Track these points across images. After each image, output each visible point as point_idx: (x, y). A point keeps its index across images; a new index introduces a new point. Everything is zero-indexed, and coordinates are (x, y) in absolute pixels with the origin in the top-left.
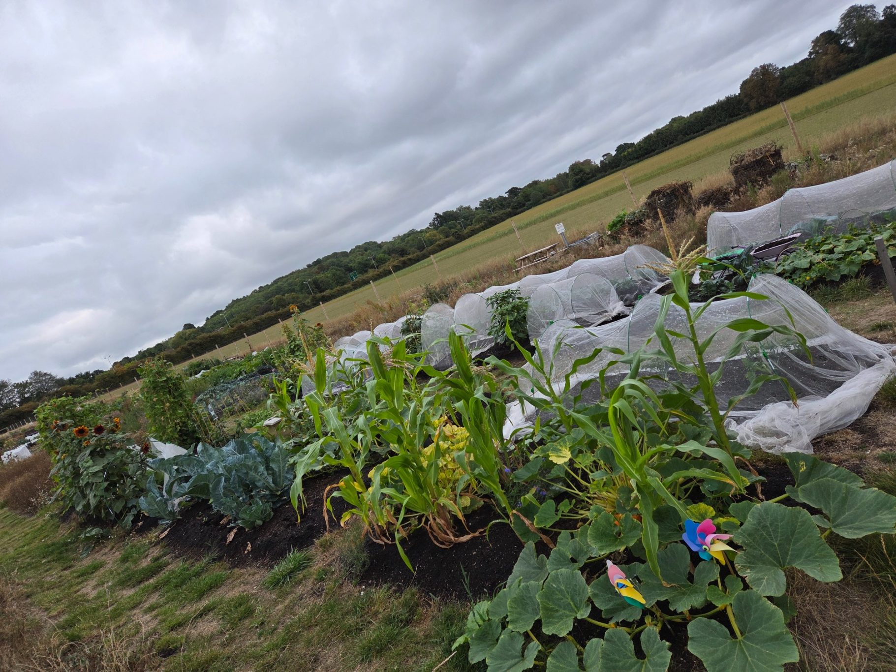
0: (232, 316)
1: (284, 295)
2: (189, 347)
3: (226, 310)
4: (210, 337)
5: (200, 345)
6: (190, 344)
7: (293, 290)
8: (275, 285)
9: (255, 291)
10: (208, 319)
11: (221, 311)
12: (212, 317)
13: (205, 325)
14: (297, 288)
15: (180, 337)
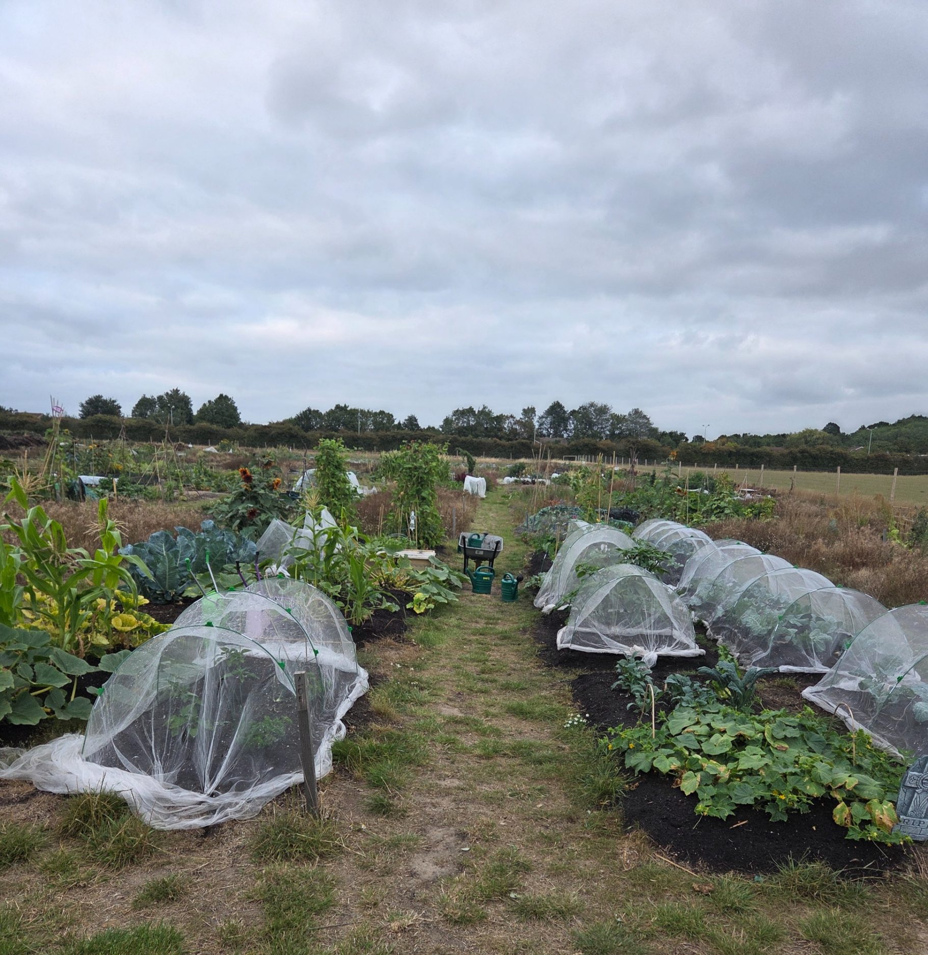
0: (896, 436)
2: (799, 455)
4: (832, 453)
6: (802, 452)
10: (863, 428)
11: (887, 424)
12: (870, 427)
13: (854, 434)
15: (807, 436)
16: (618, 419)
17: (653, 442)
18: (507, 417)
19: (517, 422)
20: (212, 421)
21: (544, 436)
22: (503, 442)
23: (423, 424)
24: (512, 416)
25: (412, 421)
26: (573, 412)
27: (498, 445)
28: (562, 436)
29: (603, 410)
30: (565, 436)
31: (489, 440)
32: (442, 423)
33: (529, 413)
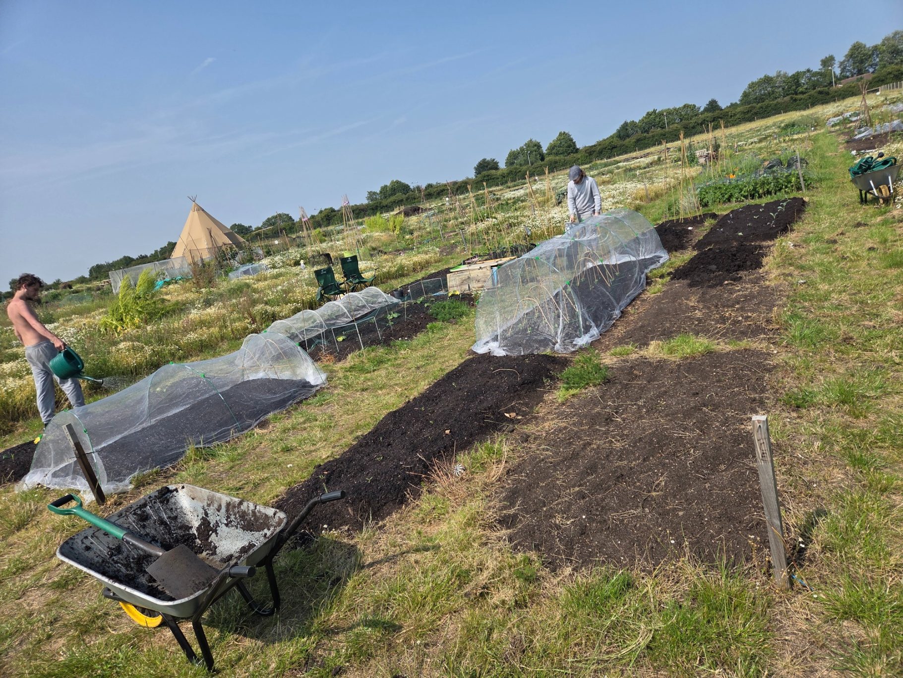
18: (804, 73)
19: (816, 74)
21: (848, 77)
24: (808, 71)
25: (713, 106)
26: (876, 48)
27: (795, 100)
30: (871, 71)
31: (787, 98)
32: (739, 98)
33: (828, 62)
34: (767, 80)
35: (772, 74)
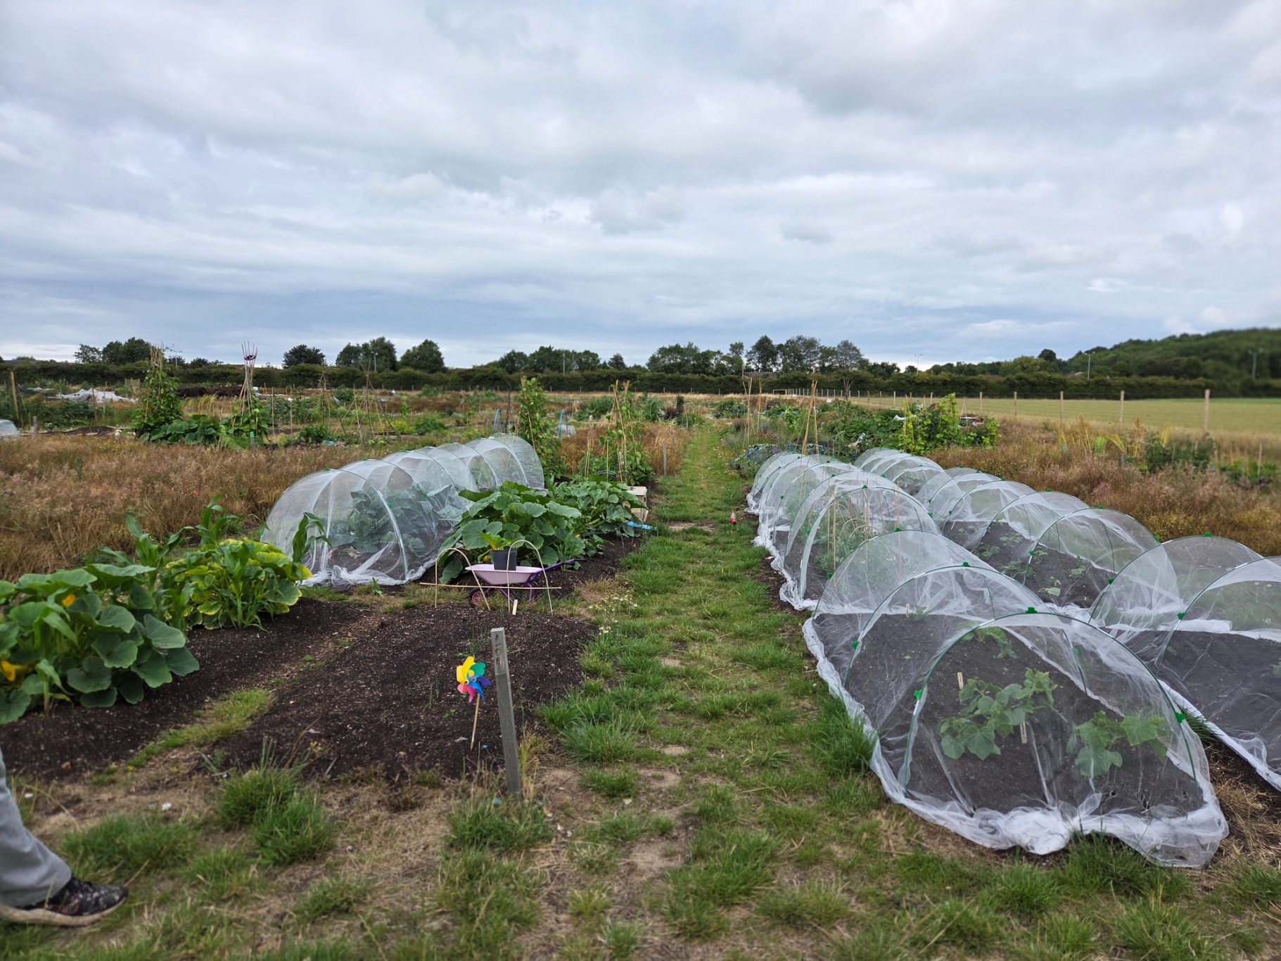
0: (1114, 360)
1: (1204, 359)
3: (1112, 349)
4: (1050, 379)
5: (1033, 385)
6: (1020, 378)
7: (1227, 359)
8: (1211, 340)
9: (1172, 338)
10: (1080, 353)
11: (1104, 349)
12: (1087, 352)
13: (1071, 360)
14: (1236, 356)
15: (1023, 364)
16: (827, 353)
17: (866, 374)
18: (714, 354)
19: (724, 358)
20: (416, 367)
21: (753, 370)
22: (711, 378)
23: (629, 363)
24: (719, 352)
25: (618, 361)
26: (780, 347)
27: (706, 381)
28: (771, 370)
29: (811, 344)
30: (774, 370)
31: (697, 376)
32: (647, 361)
33: (737, 348)
34: (676, 350)
35: (683, 345)
